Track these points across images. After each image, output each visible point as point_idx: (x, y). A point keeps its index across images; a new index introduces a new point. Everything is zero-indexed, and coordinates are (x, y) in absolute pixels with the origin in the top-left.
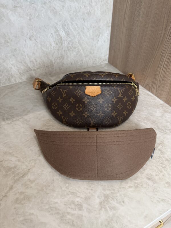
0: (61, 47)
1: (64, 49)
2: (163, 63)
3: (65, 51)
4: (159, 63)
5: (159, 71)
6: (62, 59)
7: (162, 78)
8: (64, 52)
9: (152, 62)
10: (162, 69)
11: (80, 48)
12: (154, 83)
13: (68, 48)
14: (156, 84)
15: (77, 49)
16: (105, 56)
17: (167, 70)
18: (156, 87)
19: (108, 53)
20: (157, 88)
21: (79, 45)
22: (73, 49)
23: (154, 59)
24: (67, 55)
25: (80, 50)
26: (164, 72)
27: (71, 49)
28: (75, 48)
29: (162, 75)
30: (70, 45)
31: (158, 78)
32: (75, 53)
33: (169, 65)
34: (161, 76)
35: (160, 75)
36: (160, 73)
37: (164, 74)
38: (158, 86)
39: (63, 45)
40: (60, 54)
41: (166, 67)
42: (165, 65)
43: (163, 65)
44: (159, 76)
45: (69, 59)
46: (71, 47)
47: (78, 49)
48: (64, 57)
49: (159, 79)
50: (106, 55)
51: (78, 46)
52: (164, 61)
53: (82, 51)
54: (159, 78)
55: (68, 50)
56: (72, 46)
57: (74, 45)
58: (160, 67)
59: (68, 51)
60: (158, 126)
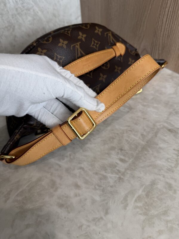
0: (6, 10)
1: (10, 13)
2: (167, 10)
3: (12, 15)
4: (160, 11)
5: (161, 24)
6: (11, 30)
7: (166, 34)
8: (13, 18)
9: (149, 12)
10: (165, 20)
11: (37, 9)
12: (154, 45)
13: (17, 10)
14: (158, 46)
15: (32, 11)
16: (76, 19)
17: (174, 19)
18: (159, 50)
19: (79, 13)
20: (160, 52)
21: (33, 4)
22: (25, 11)
23: (150, 7)
24: (17, 21)
25: (37, 12)
26: (169, 25)
27: (22, 11)
28: (28, 9)
29: (167, 29)
30: (20, 6)
31: (160, 36)
32: (30, 18)
33: (176, 11)
34: (165, 31)
35: (163, 30)
36: (163, 27)
37: (169, 27)
38: (160, 49)
39: (8, 5)
40: (6, 22)
41: (173, 16)
42: (169, 13)
43: (166, 13)
44: (162, 33)
45: (23, 29)
46: (22, 8)
47: (34, 10)
48: (14, 26)
49: (161, 38)
50: (78, 17)
51: (33, 6)
52: (168, 5)
53: (40, 13)
54: (162, 35)
55: (19, 14)
56: (24, 7)
57: (25, 5)
58: (162, 18)
59: (18, 16)
60: (174, 110)
